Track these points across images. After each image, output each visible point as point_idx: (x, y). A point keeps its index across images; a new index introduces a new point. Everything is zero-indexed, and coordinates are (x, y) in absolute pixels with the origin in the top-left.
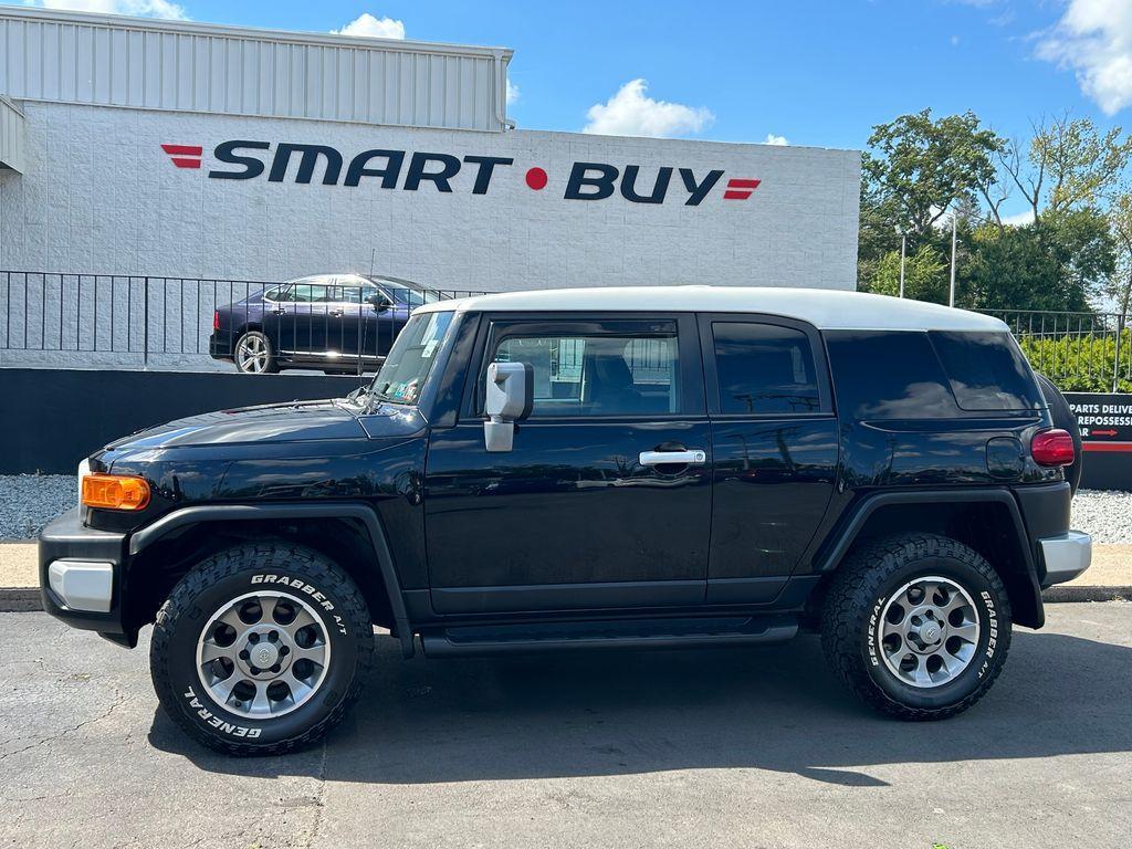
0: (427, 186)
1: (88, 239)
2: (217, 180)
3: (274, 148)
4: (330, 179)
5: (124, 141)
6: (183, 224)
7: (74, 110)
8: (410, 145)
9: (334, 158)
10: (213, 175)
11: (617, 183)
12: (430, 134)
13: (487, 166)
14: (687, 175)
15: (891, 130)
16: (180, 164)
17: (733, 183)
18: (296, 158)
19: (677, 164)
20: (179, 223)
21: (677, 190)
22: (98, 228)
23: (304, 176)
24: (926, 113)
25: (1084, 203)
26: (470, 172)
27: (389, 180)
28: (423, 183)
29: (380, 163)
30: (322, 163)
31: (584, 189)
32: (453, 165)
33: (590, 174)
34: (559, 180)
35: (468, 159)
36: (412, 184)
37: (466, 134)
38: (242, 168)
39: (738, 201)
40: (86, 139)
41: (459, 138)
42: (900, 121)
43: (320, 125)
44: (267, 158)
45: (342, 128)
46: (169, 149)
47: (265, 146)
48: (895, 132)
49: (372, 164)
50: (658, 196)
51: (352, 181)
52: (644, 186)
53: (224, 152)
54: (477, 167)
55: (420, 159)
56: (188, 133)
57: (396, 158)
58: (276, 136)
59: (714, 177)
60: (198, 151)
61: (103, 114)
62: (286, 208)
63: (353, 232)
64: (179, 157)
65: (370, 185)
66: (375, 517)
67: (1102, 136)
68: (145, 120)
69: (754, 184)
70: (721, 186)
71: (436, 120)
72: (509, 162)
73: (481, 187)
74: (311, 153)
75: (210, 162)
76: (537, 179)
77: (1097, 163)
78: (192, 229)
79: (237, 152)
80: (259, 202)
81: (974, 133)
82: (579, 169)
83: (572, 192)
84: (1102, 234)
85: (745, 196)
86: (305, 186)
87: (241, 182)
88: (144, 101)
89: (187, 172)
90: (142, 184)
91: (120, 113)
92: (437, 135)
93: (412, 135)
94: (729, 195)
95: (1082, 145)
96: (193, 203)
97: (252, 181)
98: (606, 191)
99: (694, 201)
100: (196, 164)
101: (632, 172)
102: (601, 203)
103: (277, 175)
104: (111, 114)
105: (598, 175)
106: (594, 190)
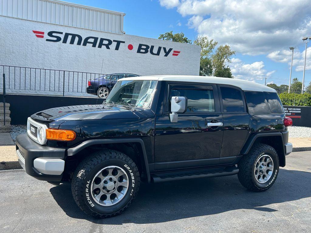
0: (104, 47)
1: (11, 56)
2: (48, 42)
3: (64, 34)
4: (79, 43)
5: (22, 29)
6: (39, 53)
7: (6, 18)
8: (100, 36)
9: (80, 38)
10: (47, 40)
11: (149, 50)
12: (104, 34)
13: (119, 43)
14: (165, 49)
15: (164, 36)
16: (38, 36)
17: (174, 52)
18: (70, 37)
19: (163, 46)
20: (37, 53)
21: (162, 52)
22: (14, 53)
23: (72, 42)
24: (171, 32)
25: (206, 57)
26: (114, 44)
27: (94, 45)
28: (103, 46)
29: (92, 40)
30: (77, 39)
31: (142, 51)
32: (110, 42)
33: (143, 47)
34: (136, 48)
35: (114, 41)
36: (100, 46)
37: (113, 34)
38: (55, 39)
39: (176, 56)
40: (10, 27)
41: (112, 35)
42: (166, 34)
43: (76, 29)
44: (62, 37)
45: (82, 30)
46: (35, 32)
47: (62, 33)
48: (165, 36)
49: (90, 40)
50: (158, 54)
51: (85, 44)
52: (155, 51)
53: (50, 34)
54: (116, 43)
55: (102, 40)
56: (40, 28)
57: (96, 39)
58: (65, 31)
59: (170, 50)
60: (43, 33)
61: (15, 20)
62: (67, 51)
63: (85, 58)
64: (38, 34)
65: (89, 46)
66: (143, 142)
67: (209, 41)
68: (28, 23)
69: (179, 52)
70: (172, 52)
71: (106, 30)
72: (124, 42)
73: (117, 48)
74: (74, 36)
75: (46, 36)
76: (130, 47)
77: (208, 47)
78: (41, 55)
79: (54, 34)
80: (60, 49)
81: (183, 38)
82: (140, 46)
83: (139, 51)
84: (210, 64)
85: (177, 55)
86: (72, 45)
87: (55, 42)
88: (27, 18)
89: (39, 39)
90: (27, 41)
91: (21, 20)
92: (106, 34)
93: (100, 33)
94: (174, 55)
95: (205, 43)
96: (41, 47)
97: (58, 43)
98: (146, 52)
99: (166, 55)
100: (42, 37)
101: (152, 47)
102: (145, 54)
103: (65, 41)
104: (18, 20)
105: (145, 47)
106: (144, 51)
